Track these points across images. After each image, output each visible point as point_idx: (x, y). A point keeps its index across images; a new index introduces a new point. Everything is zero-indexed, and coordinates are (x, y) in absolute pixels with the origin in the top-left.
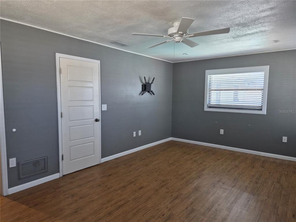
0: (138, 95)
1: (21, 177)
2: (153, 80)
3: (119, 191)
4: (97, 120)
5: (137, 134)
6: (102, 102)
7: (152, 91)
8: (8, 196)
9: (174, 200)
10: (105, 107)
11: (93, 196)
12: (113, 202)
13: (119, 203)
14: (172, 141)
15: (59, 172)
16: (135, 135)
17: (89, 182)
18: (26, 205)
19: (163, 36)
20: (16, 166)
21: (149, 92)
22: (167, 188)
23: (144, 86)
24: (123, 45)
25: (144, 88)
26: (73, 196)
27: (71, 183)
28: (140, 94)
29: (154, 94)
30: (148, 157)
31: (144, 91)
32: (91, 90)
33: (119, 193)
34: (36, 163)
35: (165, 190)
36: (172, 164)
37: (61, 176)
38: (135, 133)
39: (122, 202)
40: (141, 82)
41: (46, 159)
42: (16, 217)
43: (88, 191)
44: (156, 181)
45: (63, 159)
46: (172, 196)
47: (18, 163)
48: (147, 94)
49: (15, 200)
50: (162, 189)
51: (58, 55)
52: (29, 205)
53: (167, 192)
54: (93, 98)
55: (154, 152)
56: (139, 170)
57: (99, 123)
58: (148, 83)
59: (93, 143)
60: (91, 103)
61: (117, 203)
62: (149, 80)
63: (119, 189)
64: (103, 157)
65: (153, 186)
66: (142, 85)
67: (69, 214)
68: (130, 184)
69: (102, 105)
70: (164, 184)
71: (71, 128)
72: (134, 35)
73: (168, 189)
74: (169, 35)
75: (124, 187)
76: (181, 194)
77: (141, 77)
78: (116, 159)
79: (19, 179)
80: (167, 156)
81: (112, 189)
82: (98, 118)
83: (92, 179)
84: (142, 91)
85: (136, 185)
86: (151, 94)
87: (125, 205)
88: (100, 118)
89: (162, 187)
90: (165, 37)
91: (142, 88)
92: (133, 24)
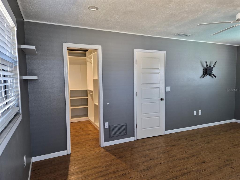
0: (199, 78)
1: (111, 136)
2: (215, 64)
3: (183, 161)
4: (162, 99)
5: (197, 113)
6: (167, 85)
7: (214, 74)
8: (103, 147)
10: (168, 89)
11: (161, 160)
12: (178, 169)
13: (183, 171)
14: (234, 123)
15: (134, 136)
16: (195, 114)
17: (156, 148)
18: (114, 156)
19: (230, 22)
20: (108, 128)
21: (210, 75)
23: (205, 70)
24: (186, 36)
25: (205, 72)
26: (145, 156)
27: (143, 146)
28: (201, 77)
29: (215, 77)
30: (209, 136)
31: (205, 74)
32: (158, 75)
33: (182, 162)
34: (120, 128)
36: (236, 145)
37: (136, 139)
38: (195, 112)
39: (186, 170)
40: (203, 66)
41: (126, 125)
42: (109, 163)
43: (156, 155)
44: (219, 159)
45: (137, 127)
47: (109, 126)
48: (208, 77)
49: (107, 151)
50: (226, 168)
51: (135, 50)
52: (116, 156)
54: (159, 82)
55: (215, 131)
56: (200, 146)
57: (164, 102)
58: (210, 67)
59: (158, 117)
60: (158, 86)
61: (181, 170)
62: (210, 64)
63: (183, 159)
64: (166, 129)
65: (216, 163)
66: (203, 69)
67: (144, 170)
68: (192, 157)
69: (166, 87)
70: (227, 163)
71: (143, 104)
72: (201, 26)
74: (237, 20)
75: (187, 158)
77: (202, 61)
78: (178, 133)
79: (110, 137)
80: (230, 137)
81: (176, 158)
82: (163, 98)
83: (159, 146)
84: (203, 74)
85: (198, 159)
86: (212, 77)
87: (189, 173)
88: (164, 98)
89: (226, 165)
90: (233, 22)
91: (203, 72)
92: (199, 16)
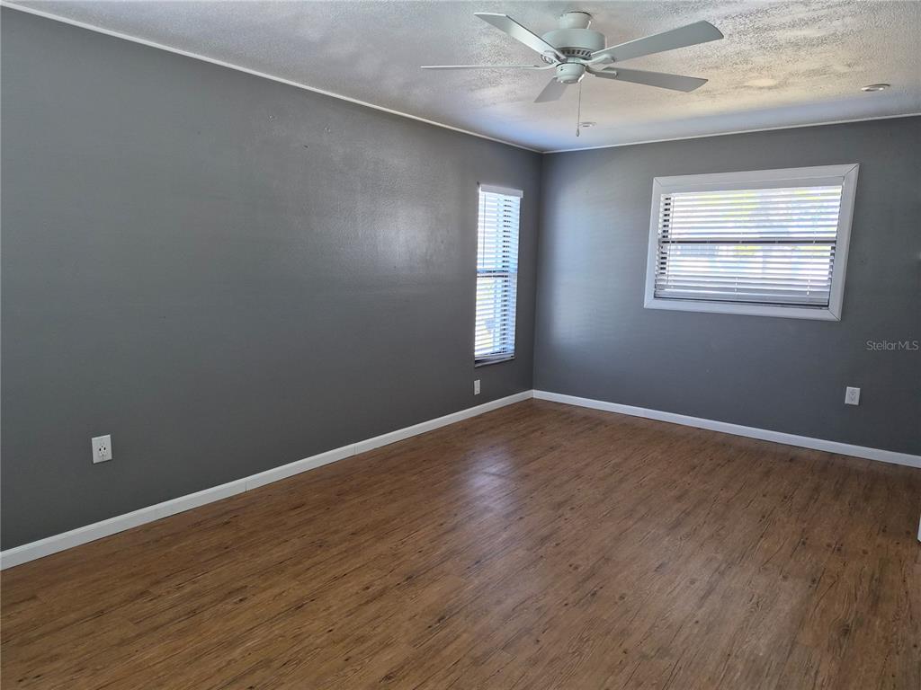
9: (551, 535)
22: (576, 568)
35: (580, 562)
46: (557, 545)
53: (572, 553)
73: (571, 566)
76: (532, 549)
